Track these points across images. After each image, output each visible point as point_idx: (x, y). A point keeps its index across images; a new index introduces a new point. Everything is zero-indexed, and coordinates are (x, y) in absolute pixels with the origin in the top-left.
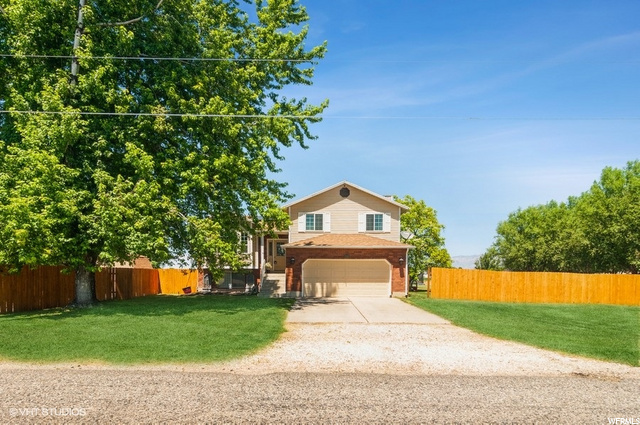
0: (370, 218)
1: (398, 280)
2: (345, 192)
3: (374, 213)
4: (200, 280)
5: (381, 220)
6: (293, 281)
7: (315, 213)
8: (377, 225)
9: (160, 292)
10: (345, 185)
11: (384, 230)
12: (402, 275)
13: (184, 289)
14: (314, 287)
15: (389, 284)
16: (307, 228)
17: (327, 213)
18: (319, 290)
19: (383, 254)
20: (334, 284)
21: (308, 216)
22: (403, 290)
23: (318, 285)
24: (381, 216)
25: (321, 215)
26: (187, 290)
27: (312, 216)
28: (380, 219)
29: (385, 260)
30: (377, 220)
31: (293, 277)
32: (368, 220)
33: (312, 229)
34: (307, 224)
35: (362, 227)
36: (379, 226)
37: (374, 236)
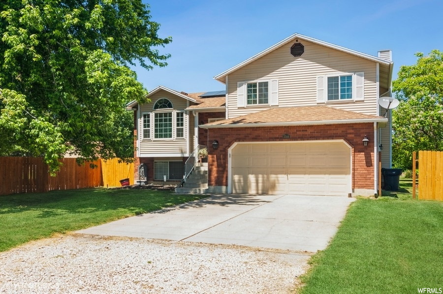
0: (332, 81)
1: (362, 169)
2: (297, 49)
3: (339, 74)
4: (136, 170)
5: (350, 84)
6: (218, 172)
7: (258, 81)
8: (343, 91)
9: (102, 184)
10: (297, 39)
11: (355, 98)
12: (369, 164)
13: (122, 182)
14: (246, 180)
15: (349, 177)
16: (249, 102)
17: (273, 81)
18: (253, 185)
19: (339, 131)
20: (273, 177)
21: (250, 86)
22: (370, 186)
23: (252, 178)
24: (350, 77)
25: (266, 84)
26: (125, 182)
27: (255, 85)
28: (347, 83)
29: (342, 141)
30: (343, 85)
31: (218, 166)
32: (329, 86)
33: (255, 102)
34: (249, 97)
35: (323, 96)
36: (347, 92)
37: (338, 107)
